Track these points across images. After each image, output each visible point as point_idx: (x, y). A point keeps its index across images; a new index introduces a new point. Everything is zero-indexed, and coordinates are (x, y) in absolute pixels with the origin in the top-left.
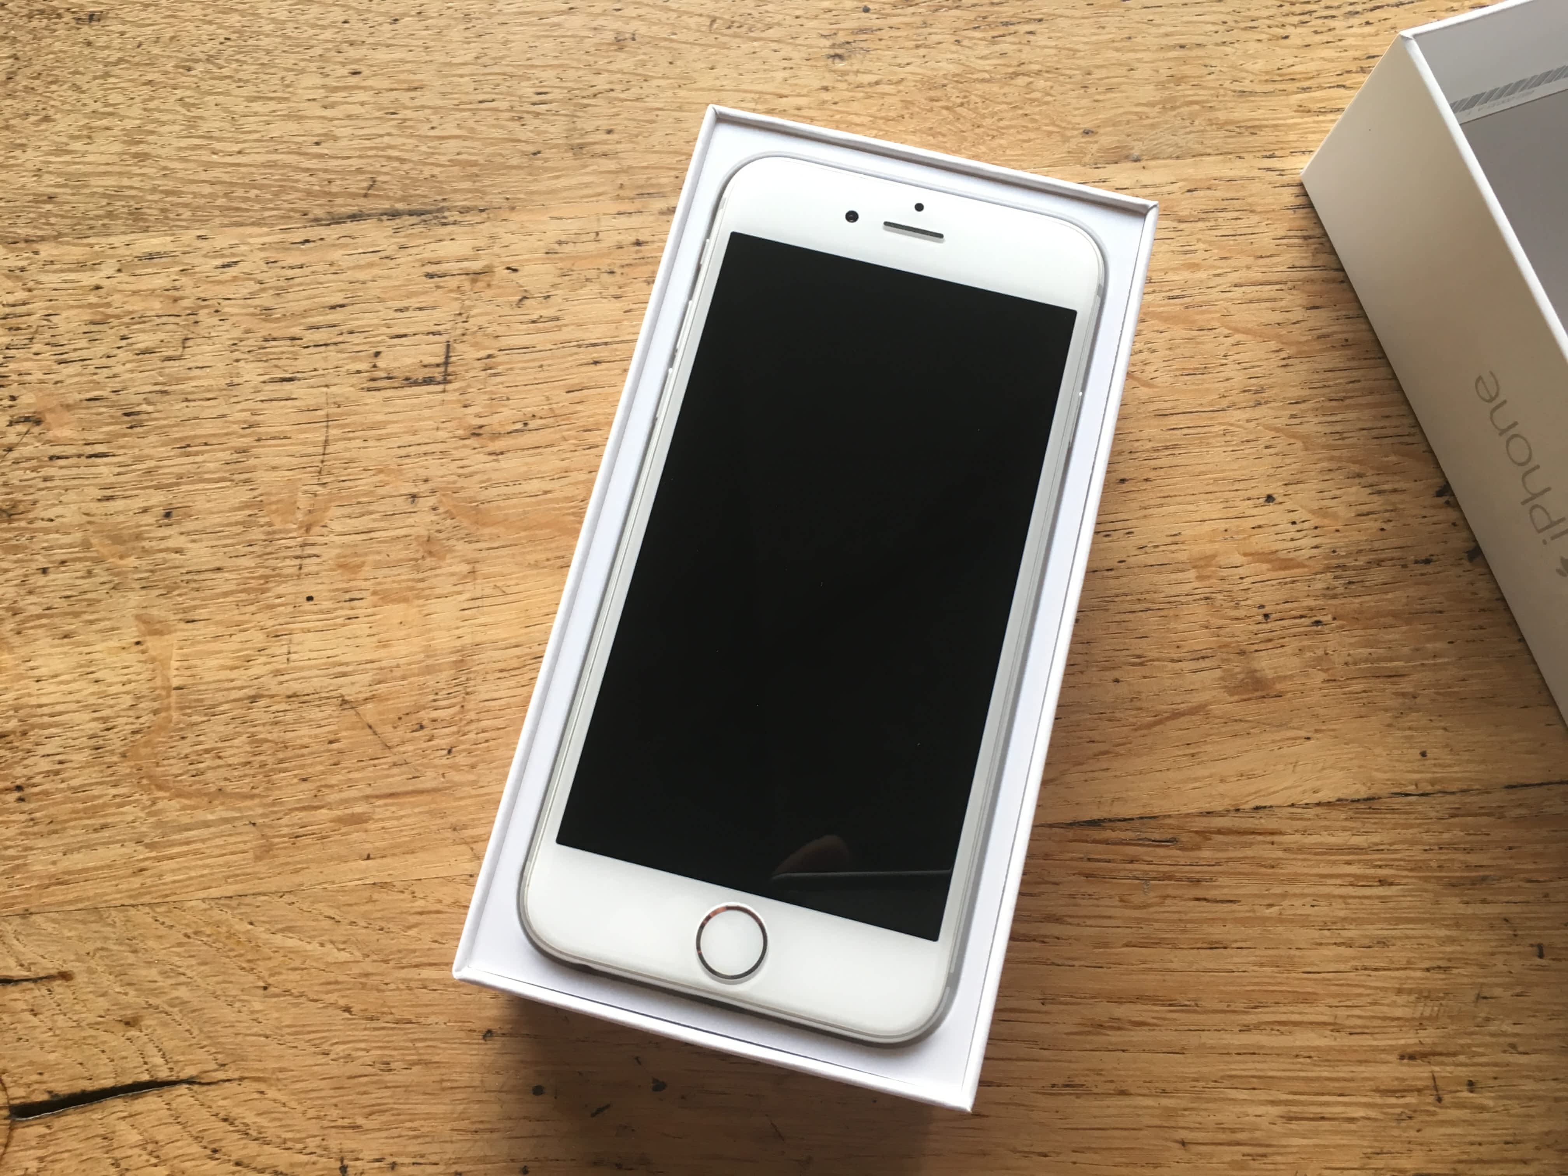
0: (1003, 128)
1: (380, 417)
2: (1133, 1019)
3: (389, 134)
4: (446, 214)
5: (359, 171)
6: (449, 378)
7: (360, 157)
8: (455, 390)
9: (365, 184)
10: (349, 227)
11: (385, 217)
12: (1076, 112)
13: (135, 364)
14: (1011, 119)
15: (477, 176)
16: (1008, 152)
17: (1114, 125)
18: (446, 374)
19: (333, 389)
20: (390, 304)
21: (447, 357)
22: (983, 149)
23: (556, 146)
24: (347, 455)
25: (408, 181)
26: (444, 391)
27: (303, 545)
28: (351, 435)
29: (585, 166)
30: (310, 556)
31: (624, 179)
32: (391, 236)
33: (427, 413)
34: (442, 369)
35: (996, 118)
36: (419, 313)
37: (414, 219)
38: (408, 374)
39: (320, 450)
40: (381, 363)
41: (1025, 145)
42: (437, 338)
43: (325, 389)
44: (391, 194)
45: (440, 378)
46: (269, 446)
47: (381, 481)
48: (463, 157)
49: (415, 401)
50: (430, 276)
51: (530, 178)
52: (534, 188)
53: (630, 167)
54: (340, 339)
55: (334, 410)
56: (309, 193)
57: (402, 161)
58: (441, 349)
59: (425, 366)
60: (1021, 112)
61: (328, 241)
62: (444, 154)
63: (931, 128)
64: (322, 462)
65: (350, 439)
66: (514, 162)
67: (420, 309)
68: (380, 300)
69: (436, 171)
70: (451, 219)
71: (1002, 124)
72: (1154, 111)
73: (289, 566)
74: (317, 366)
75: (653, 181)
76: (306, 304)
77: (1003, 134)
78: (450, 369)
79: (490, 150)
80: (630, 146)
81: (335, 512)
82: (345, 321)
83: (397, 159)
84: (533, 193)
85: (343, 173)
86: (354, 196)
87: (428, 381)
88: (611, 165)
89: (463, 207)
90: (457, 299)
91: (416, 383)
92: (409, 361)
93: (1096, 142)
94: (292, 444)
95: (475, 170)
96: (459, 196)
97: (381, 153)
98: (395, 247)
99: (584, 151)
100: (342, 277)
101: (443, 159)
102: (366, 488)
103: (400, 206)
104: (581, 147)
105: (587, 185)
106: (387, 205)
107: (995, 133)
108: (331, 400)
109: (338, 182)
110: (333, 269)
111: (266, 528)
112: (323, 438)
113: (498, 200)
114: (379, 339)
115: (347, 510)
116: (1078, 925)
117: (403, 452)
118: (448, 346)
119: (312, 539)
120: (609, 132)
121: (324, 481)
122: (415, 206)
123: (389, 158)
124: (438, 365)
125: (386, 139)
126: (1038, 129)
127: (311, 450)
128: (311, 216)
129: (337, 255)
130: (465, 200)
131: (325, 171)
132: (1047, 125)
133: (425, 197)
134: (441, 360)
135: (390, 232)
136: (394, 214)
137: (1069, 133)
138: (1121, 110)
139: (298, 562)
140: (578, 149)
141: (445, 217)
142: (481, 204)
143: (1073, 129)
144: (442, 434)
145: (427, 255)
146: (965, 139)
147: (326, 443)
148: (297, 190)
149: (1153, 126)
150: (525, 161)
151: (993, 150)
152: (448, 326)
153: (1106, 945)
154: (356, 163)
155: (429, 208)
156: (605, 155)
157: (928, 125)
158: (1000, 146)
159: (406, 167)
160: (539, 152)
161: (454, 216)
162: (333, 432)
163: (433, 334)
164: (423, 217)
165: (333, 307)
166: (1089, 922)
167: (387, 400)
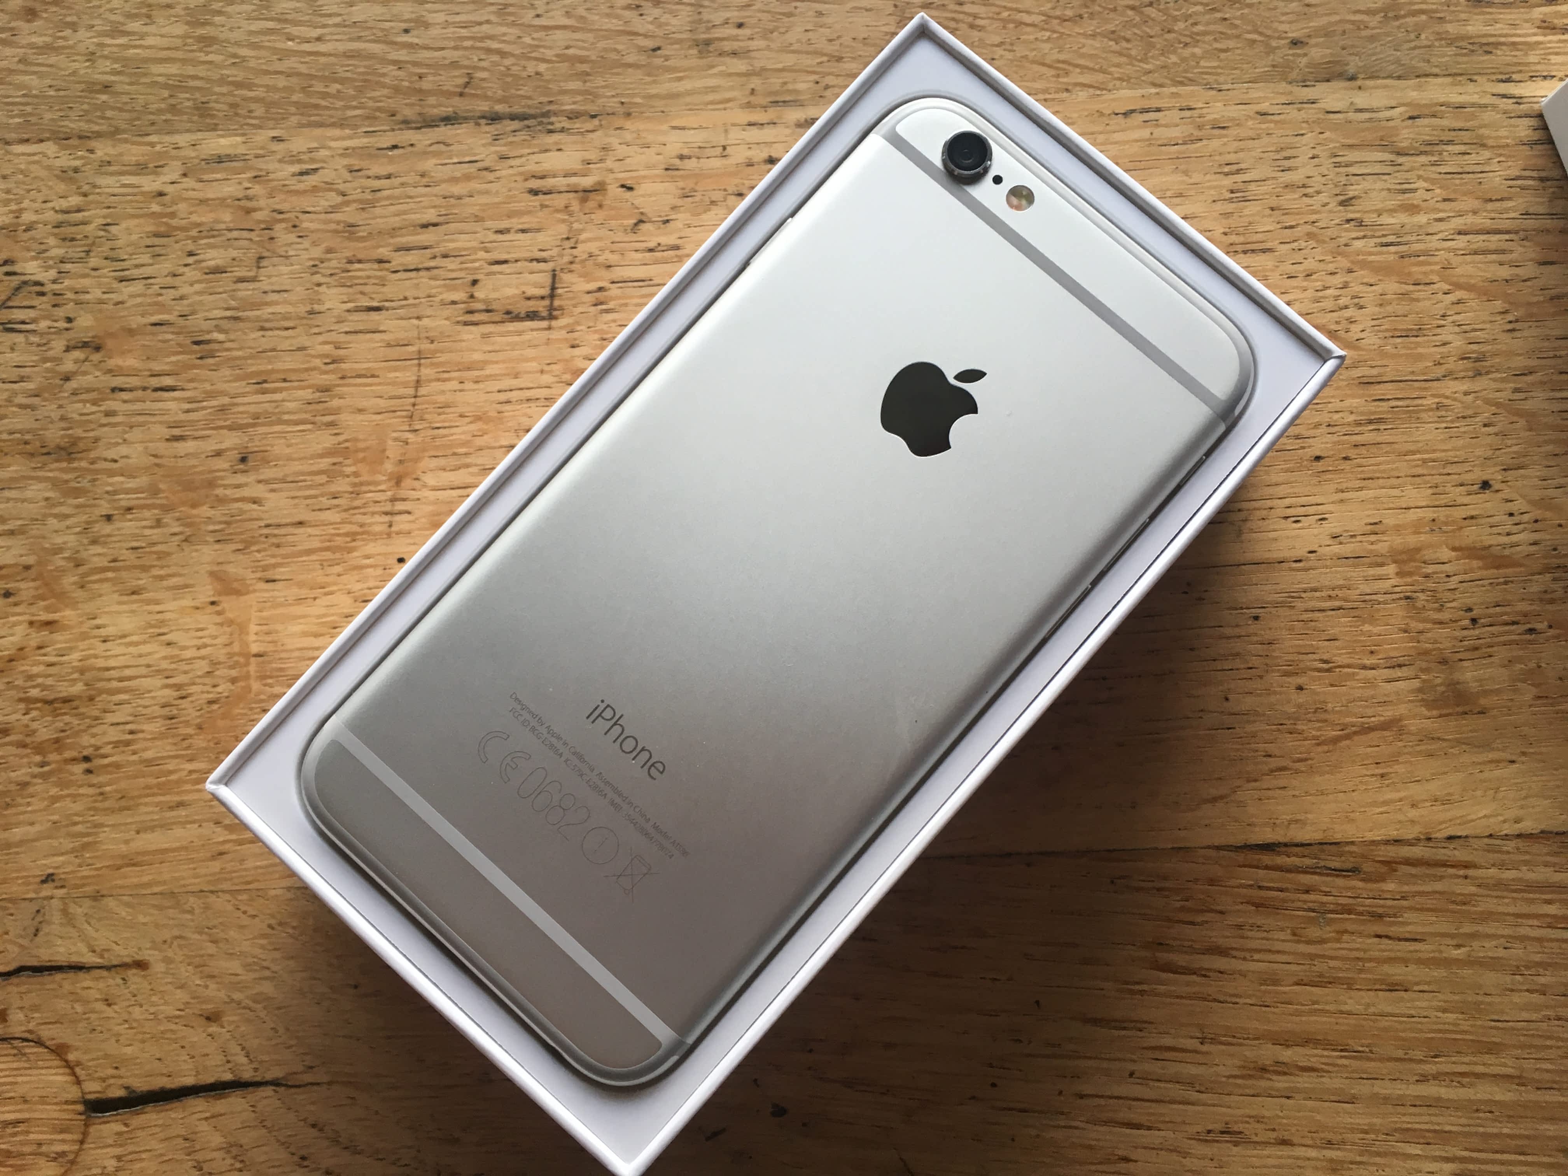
0: (1198, 34)
1: (477, 356)
2: (1300, 1064)
3: (488, 22)
4: (553, 119)
5: (454, 65)
6: (555, 313)
7: (456, 48)
8: (561, 328)
9: (461, 81)
10: (444, 132)
11: (483, 121)
12: (1283, 18)
13: (204, 285)
14: (1208, 24)
15: (588, 74)
16: (1203, 63)
17: (1326, 35)
18: (551, 308)
19: (425, 322)
20: (489, 224)
21: (553, 288)
22: (1174, 58)
23: (679, 41)
24: (441, 399)
25: (509, 79)
26: (549, 328)
27: (393, 500)
28: (446, 375)
29: (712, 67)
30: (400, 513)
31: (755, 82)
32: (490, 144)
33: (530, 352)
34: (547, 302)
35: (1190, 21)
36: (521, 236)
37: (516, 125)
38: (510, 307)
39: (411, 391)
40: (480, 294)
41: (1223, 55)
42: (542, 266)
43: (415, 322)
44: (489, 93)
45: (545, 314)
46: (355, 385)
47: (479, 430)
48: (571, 52)
49: (516, 339)
50: (534, 192)
51: (648, 79)
52: (653, 91)
53: (763, 69)
54: (432, 264)
55: (426, 346)
56: (397, 90)
57: (503, 54)
58: (546, 279)
59: (529, 299)
60: (1218, 15)
61: (419, 147)
62: (550, 48)
63: (1113, 32)
64: (414, 405)
65: (444, 380)
66: (631, 59)
67: (523, 231)
68: (478, 219)
69: (542, 67)
70: (558, 126)
71: (1197, 29)
72: (1374, 21)
73: (378, 524)
74: (407, 294)
75: (790, 87)
76: (396, 221)
77: (1198, 41)
78: (557, 303)
79: (601, 45)
80: (762, 44)
81: (428, 463)
82: (438, 243)
83: (499, 52)
84: (651, 97)
85: (436, 67)
86: (449, 94)
87: (532, 316)
88: (739, 65)
89: (572, 111)
90: (564, 221)
91: (517, 318)
92: (510, 292)
93: (1305, 55)
94: (380, 384)
95: (585, 67)
96: (566, 98)
97: (479, 44)
98: (495, 157)
99: (711, 48)
100: (436, 190)
101: (549, 54)
102: (463, 437)
103: (499, 108)
104: (708, 43)
105: (714, 89)
106: (484, 107)
107: (1188, 40)
108: (423, 335)
109: (430, 78)
110: (425, 181)
111: (352, 479)
112: (415, 378)
113: (613, 104)
114: (477, 264)
115: (442, 462)
116: (1244, 959)
117: (503, 397)
118: (554, 276)
119: (403, 493)
120: (740, 26)
121: (417, 427)
122: (517, 109)
123: (489, 51)
124: (543, 298)
125: (485, 27)
126: (1238, 37)
127: (402, 391)
128: (399, 117)
129: (429, 164)
130: (574, 103)
131: (415, 64)
132: (1249, 32)
133: (529, 98)
134: (546, 291)
135: (488, 139)
136: (494, 118)
137: (1274, 43)
138: (1337, 18)
139: (387, 518)
140: (704, 46)
141: (552, 124)
142: (592, 108)
143: (1279, 38)
144: (546, 379)
145: (531, 167)
146: (1152, 46)
147: (418, 383)
148: (384, 86)
149: (1372, 38)
150: (643, 59)
151: (1184, 60)
152: (555, 252)
153: (1276, 982)
154: (451, 55)
155: (532, 111)
156: (734, 54)
157: (1111, 27)
158: (1194, 55)
159: (508, 62)
160: (659, 48)
161: (560, 122)
162: (427, 372)
163: (538, 261)
164: (526, 122)
165: (425, 226)
166: (1256, 956)
167: (485, 336)
